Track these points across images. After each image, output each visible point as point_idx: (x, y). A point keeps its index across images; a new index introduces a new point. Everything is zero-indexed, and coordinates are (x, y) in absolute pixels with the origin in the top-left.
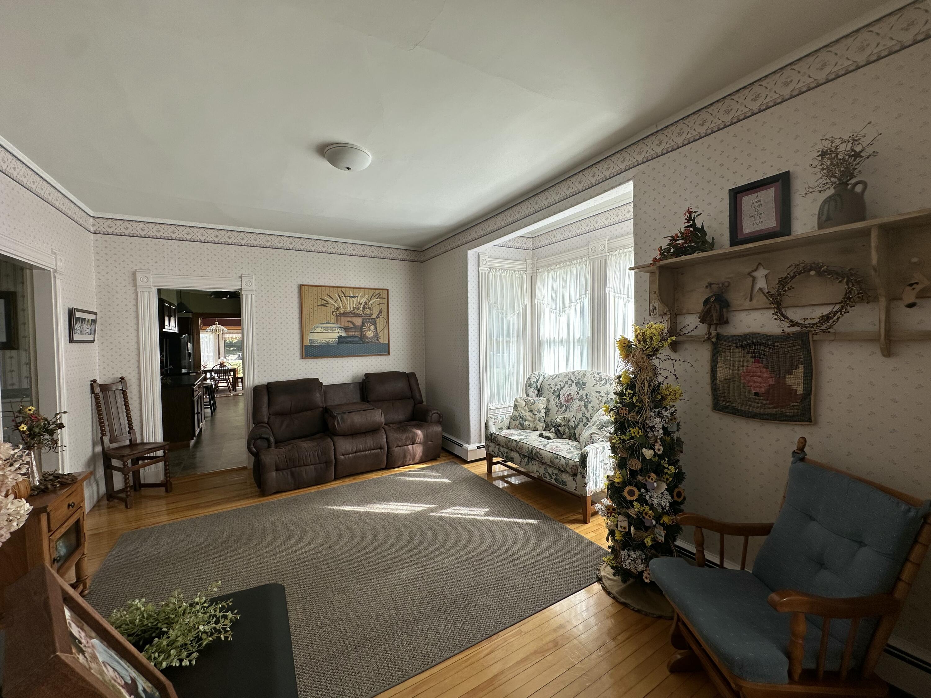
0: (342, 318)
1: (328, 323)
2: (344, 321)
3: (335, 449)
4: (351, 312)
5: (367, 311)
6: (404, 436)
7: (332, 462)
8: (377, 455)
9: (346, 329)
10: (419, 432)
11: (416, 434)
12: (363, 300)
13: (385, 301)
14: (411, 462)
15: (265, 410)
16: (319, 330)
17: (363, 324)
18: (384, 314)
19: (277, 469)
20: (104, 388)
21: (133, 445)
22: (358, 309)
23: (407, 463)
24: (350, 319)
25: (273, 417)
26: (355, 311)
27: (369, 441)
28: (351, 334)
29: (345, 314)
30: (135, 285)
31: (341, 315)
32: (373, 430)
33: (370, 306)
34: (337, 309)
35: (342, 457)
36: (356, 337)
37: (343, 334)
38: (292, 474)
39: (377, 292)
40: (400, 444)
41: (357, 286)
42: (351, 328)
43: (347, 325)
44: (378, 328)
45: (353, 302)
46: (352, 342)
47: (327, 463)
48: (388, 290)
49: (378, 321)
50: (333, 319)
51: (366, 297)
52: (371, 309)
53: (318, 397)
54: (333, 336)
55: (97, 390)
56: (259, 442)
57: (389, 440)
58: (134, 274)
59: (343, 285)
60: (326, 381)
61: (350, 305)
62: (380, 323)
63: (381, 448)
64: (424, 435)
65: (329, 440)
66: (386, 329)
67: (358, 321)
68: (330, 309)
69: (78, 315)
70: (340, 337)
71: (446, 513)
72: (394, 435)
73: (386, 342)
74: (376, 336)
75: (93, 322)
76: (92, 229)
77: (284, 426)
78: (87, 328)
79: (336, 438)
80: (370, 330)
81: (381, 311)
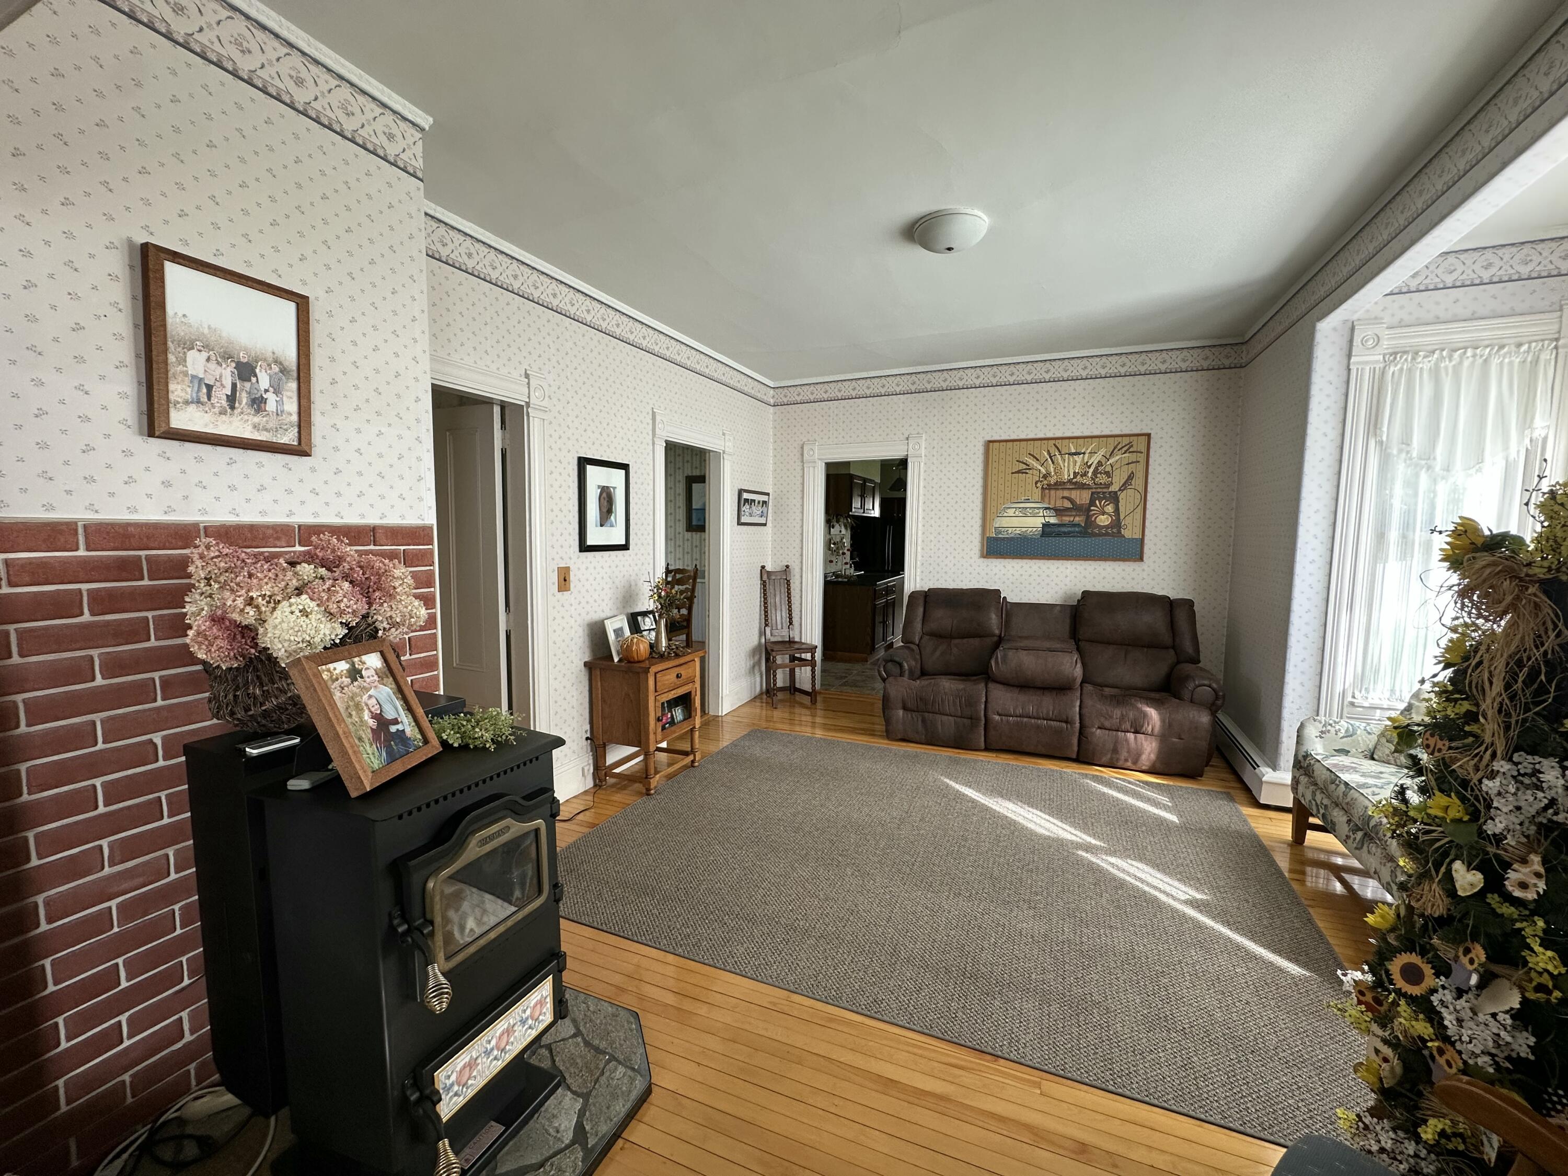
0: (1053, 492)
1: (1027, 501)
2: (1058, 498)
3: (986, 702)
4: (1070, 481)
5: (1102, 479)
6: (1117, 713)
7: (979, 719)
8: (1059, 732)
9: (1058, 512)
10: (1153, 714)
11: (1145, 715)
12: (1095, 460)
13: (1141, 458)
14: (1129, 764)
15: (918, 625)
16: (1011, 512)
17: (1092, 503)
18: (1138, 482)
19: (905, 708)
20: (769, 573)
21: (791, 642)
22: (1085, 474)
23: (1120, 764)
24: (1066, 493)
25: (927, 637)
26: (1079, 479)
27: (1048, 704)
28: (1066, 519)
29: (1059, 485)
30: (802, 462)
31: (1050, 487)
32: (1061, 688)
33: (1108, 469)
34: (1045, 477)
35: (997, 718)
36: (1075, 525)
37: (1053, 520)
38: (924, 721)
39: (1126, 441)
40: (1107, 724)
41: (1087, 433)
42: (1067, 509)
43: (1059, 504)
44: (1121, 509)
45: (1075, 462)
46: (1067, 534)
47: (973, 719)
48: (1149, 435)
49: (1122, 496)
50: (1037, 493)
51: (1102, 452)
52: (1108, 474)
53: (994, 621)
54: (1034, 523)
55: (765, 578)
56: (889, 664)
57: (1085, 711)
58: (802, 448)
59: (1059, 434)
60: (1012, 595)
61: (1068, 468)
62: (1127, 500)
63: (1067, 722)
64: (1163, 721)
65: (982, 686)
66: (1140, 510)
67: (1083, 497)
68: (1032, 477)
69: (745, 496)
70: (1046, 525)
71: (1112, 864)
72: (1095, 705)
73: (1138, 536)
74: (1117, 524)
75: (765, 502)
76: (772, 401)
77: (938, 653)
78: (757, 510)
79: (991, 686)
80: (1104, 513)
81: (1131, 477)
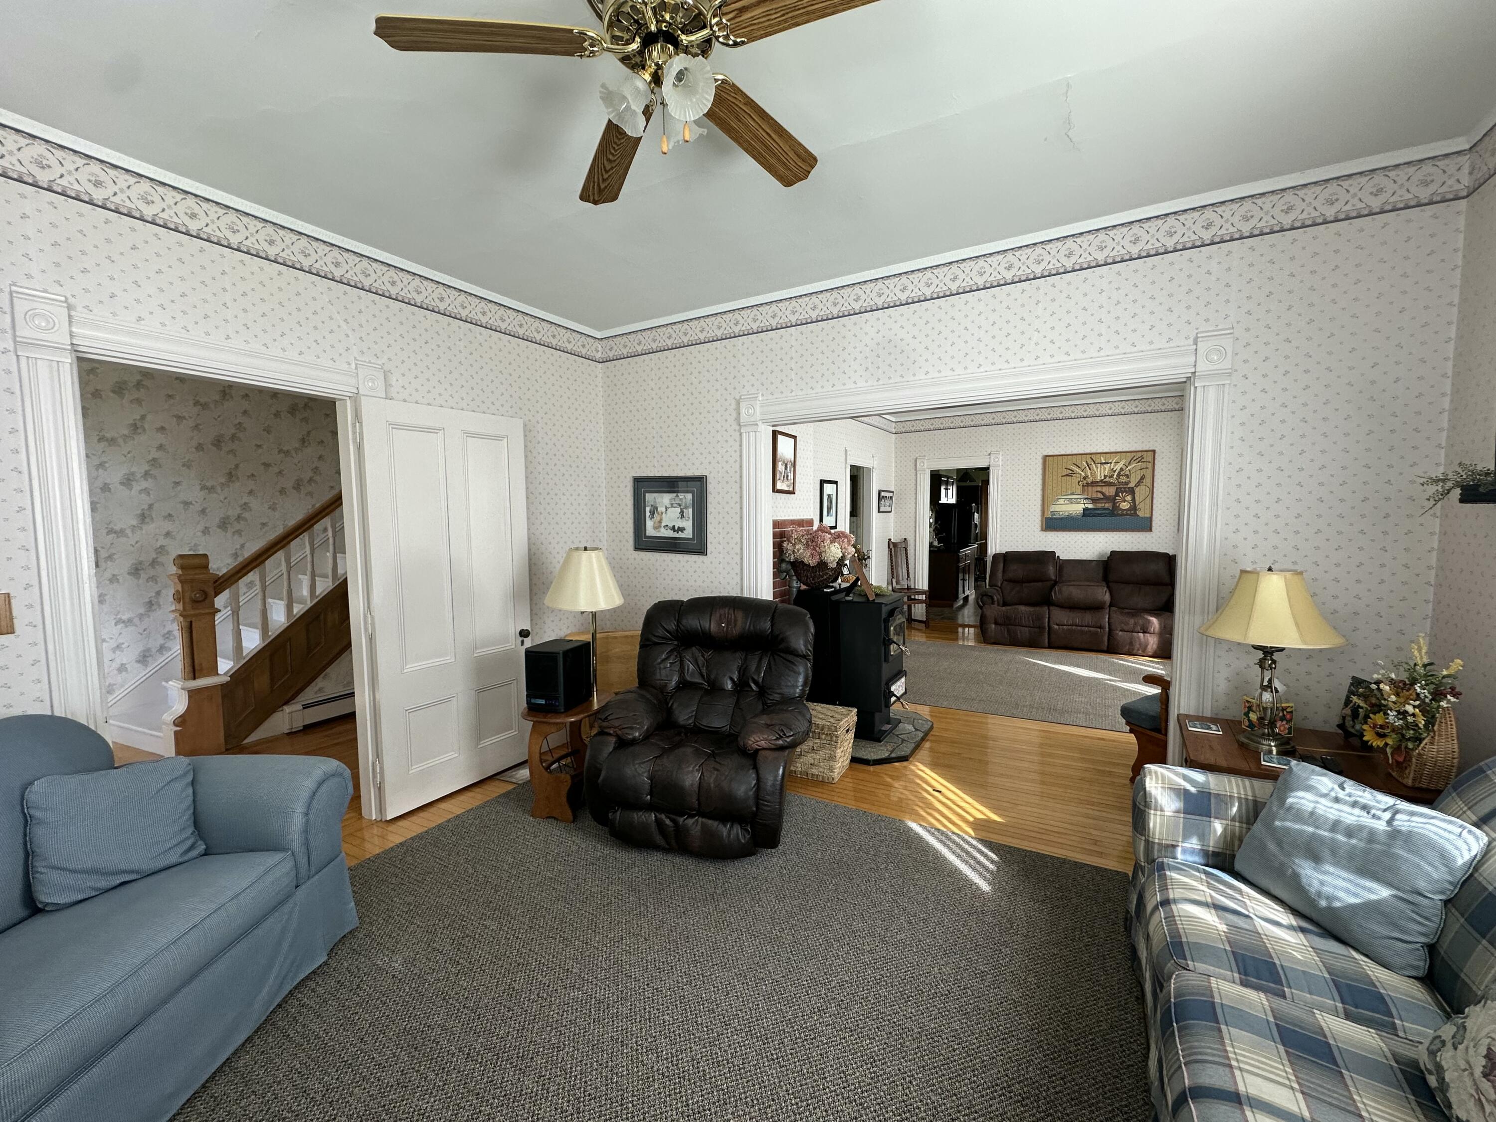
0: (1090, 488)
1: (1073, 494)
2: (1093, 492)
3: (1049, 618)
4: (1101, 481)
5: (1123, 479)
6: (1132, 621)
7: (1044, 628)
8: (1096, 633)
9: (1094, 501)
10: (1154, 621)
11: (1149, 621)
12: (1118, 467)
13: (1150, 465)
14: (1140, 652)
15: (1000, 575)
16: (1061, 501)
17: (1117, 495)
18: (1148, 481)
19: (996, 623)
20: (895, 545)
21: (909, 588)
22: (1112, 476)
23: (1135, 652)
24: (1099, 489)
25: (1006, 583)
26: (1107, 479)
27: (1088, 618)
28: (1099, 505)
29: (1094, 484)
30: (916, 469)
31: (1088, 485)
32: (1096, 607)
33: (1128, 473)
34: (1084, 478)
35: (1056, 627)
37: (1090, 506)
38: (1008, 631)
39: (1140, 454)
40: (1125, 628)
41: (1113, 450)
42: (1100, 499)
43: (1095, 496)
44: (1137, 498)
45: (1105, 469)
46: (1100, 515)
47: (1041, 628)
48: (1154, 451)
49: (1137, 490)
50: (1079, 489)
51: (1122, 462)
52: (1127, 476)
53: (1051, 571)
54: (1077, 508)
55: (891, 546)
56: (985, 598)
57: (1112, 621)
58: (916, 461)
59: (1094, 451)
60: (1064, 554)
61: (1100, 473)
62: (1140, 493)
63: (1100, 627)
64: (1160, 624)
65: (1046, 608)
66: (1149, 499)
67: (1110, 491)
68: (1075, 479)
69: (883, 494)
70: (1085, 510)
72: (1118, 617)
73: (1148, 515)
74: (1134, 508)
75: (891, 498)
76: (894, 431)
77: (1013, 593)
78: (888, 502)
79: (1051, 608)
80: (1125, 501)
81: (1143, 478)
